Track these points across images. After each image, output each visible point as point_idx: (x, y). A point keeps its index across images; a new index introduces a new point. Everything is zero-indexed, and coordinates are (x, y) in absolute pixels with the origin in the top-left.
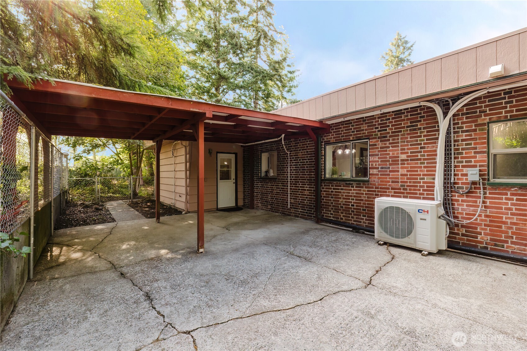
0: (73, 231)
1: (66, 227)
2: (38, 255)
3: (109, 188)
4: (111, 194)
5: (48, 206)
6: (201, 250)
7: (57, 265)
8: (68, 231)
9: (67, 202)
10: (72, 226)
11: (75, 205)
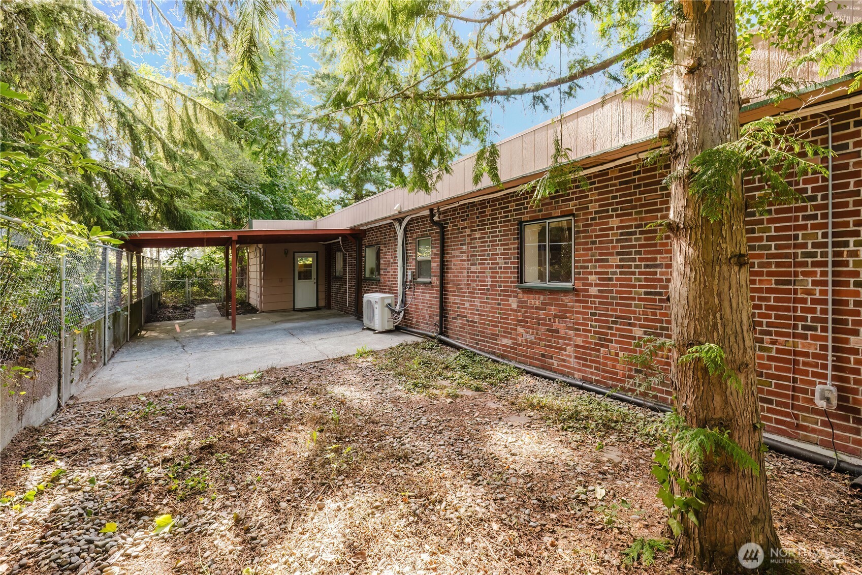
0: (158, 324)
1: (154, 321)
2: (133, 333)
3: (207, 290)
4: (207, 297)
5: (139, 302)
6: (233, 331)
7: (142, 337)
8: (154, 324)
9: (160, 304)
10: (159, 321)
11: (168, 307)
